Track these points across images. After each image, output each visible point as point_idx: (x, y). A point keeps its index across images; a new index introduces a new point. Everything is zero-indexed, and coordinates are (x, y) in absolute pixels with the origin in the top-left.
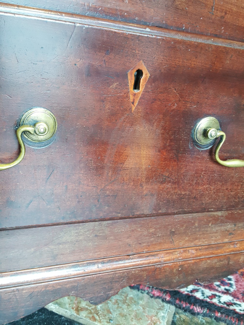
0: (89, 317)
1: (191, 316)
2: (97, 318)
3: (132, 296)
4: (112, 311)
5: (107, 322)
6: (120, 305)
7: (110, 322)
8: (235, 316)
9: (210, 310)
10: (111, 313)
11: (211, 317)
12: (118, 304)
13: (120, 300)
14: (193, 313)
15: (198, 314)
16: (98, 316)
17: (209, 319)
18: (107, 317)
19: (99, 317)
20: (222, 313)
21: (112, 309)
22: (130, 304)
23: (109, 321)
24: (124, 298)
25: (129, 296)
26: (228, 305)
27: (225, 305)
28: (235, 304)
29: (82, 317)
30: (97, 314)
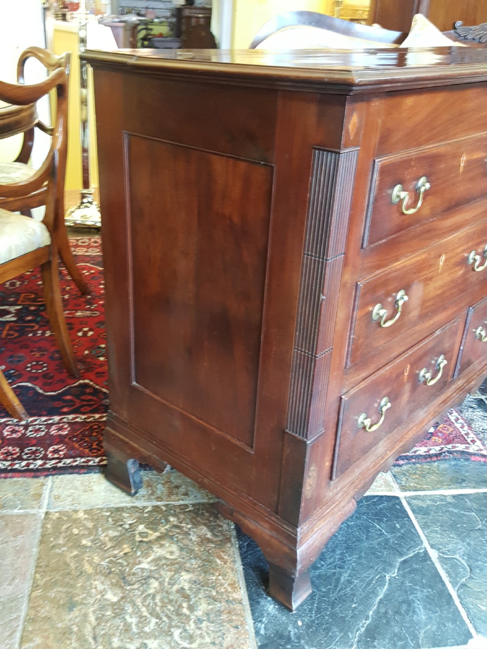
1: (399, 468)
8: (422, 457)
9: (407, 459)
11: (410, 463)
14: (400, 466)
15: (403, 465)
17: (409, 466)
20: (415, 459)
26: (415, 453)
27: (413, 454)
28: (417, 450)
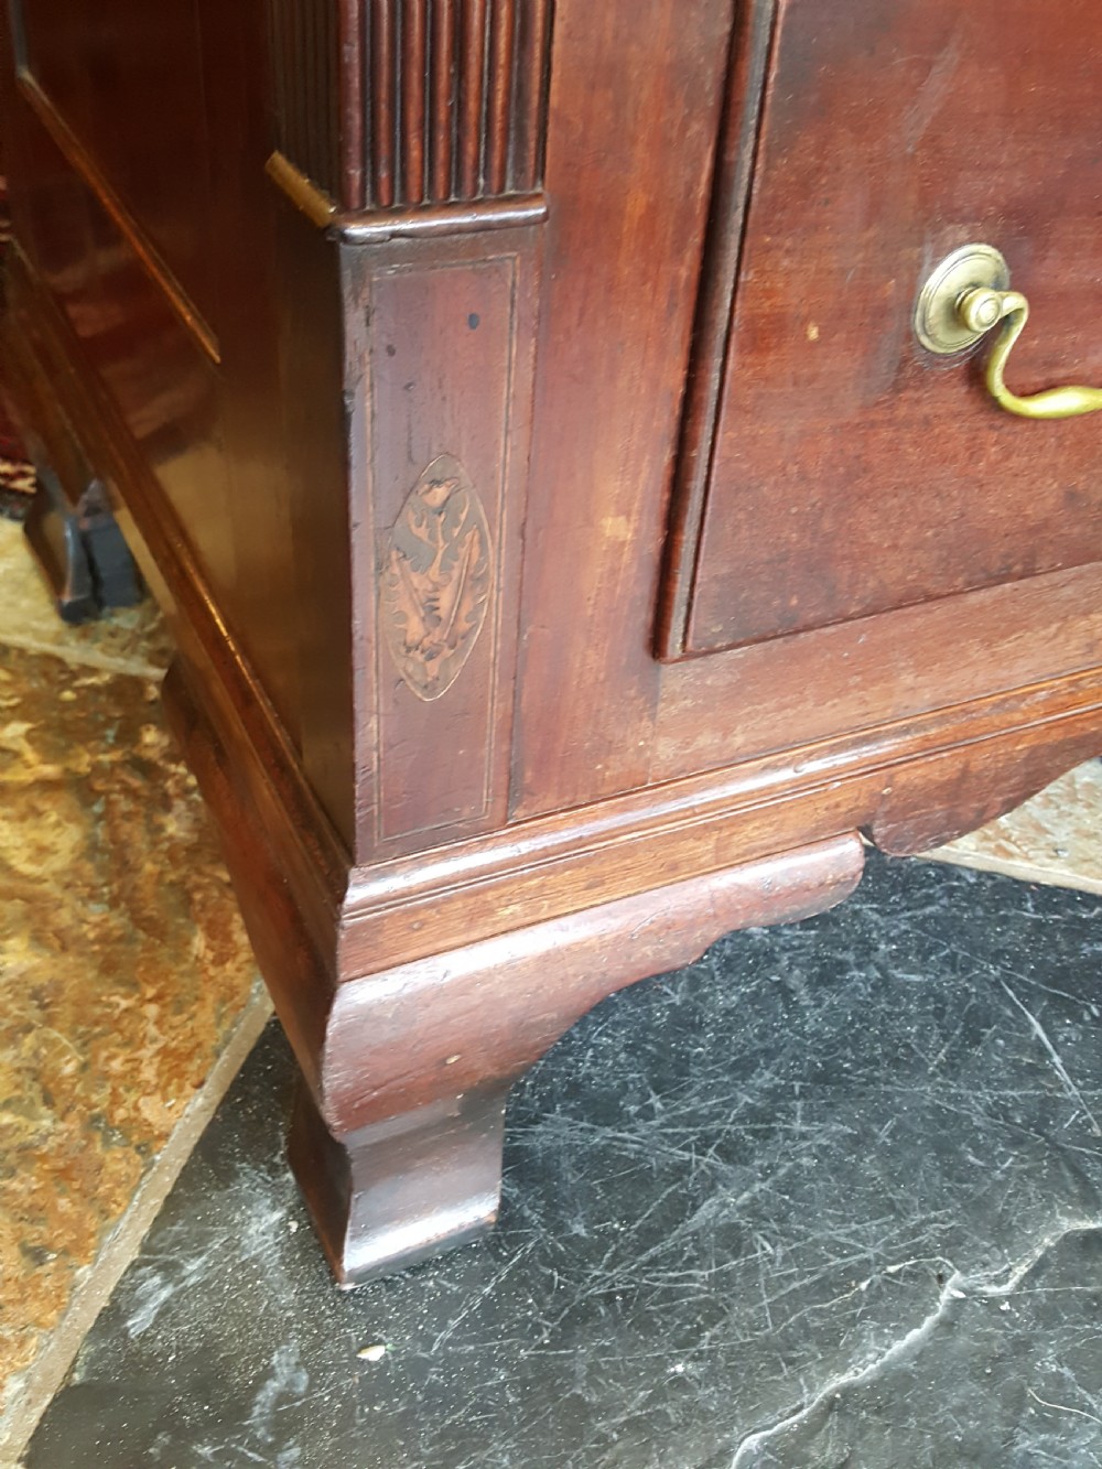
0: (989, 849)
2: (1012, 848)
3: (1087, 779)
4: (1047, 826)
5: (1051, 857)
6: (1063, 808)
7: (1058, 857)
10: (1048, 832)
12: (1058, 807)
13: (1056, 795)
16: (1014, 843)
18: (1042, 844)
19: (1019, 847)
21: (1048, 821)
22: (1091, 801)
23: (1054, 854)
24: (1067, 788)
25: (1078, 780)
29: (966, 852)
30: (1008, 839)
